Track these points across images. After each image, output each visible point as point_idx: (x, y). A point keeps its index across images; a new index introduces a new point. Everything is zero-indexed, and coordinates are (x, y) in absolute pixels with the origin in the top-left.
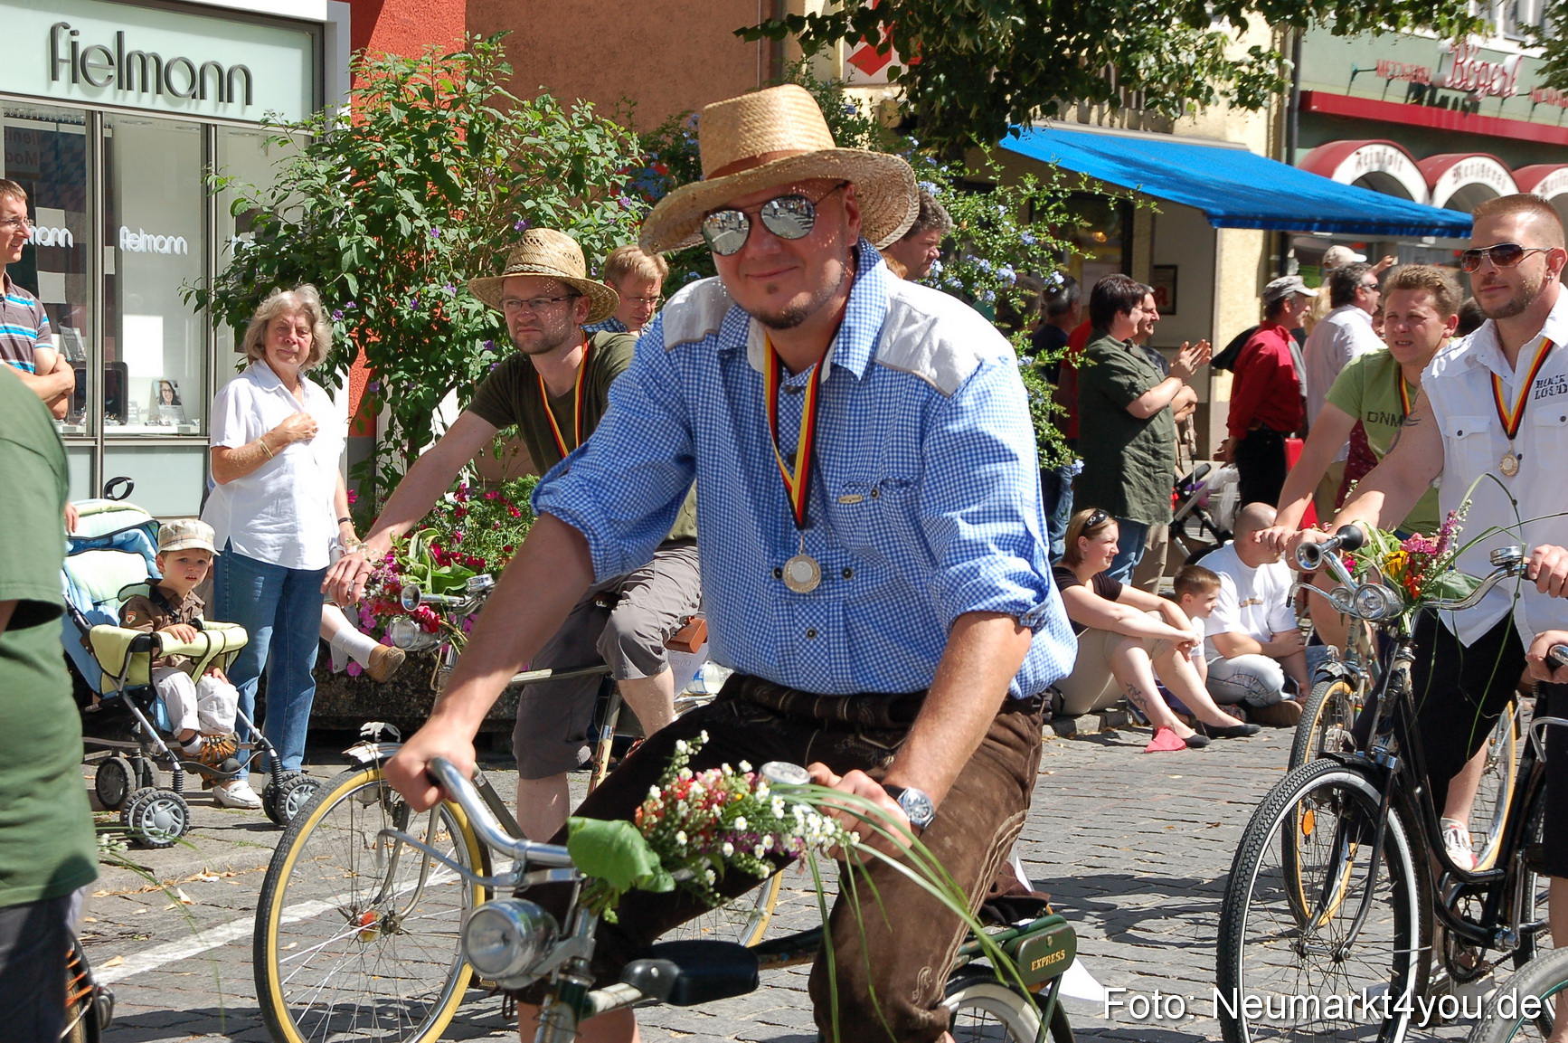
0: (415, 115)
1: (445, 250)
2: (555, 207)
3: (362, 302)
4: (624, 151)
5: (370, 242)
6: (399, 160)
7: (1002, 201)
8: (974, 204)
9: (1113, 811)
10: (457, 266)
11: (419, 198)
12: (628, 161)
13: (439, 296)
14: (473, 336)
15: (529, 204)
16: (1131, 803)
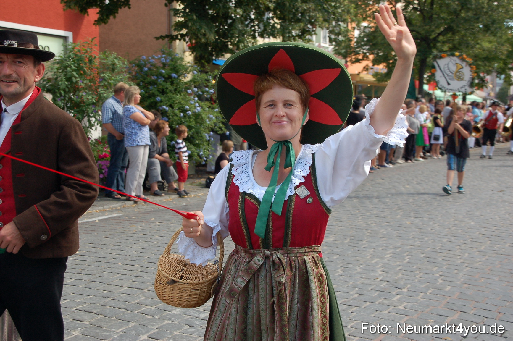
0: (76, 55)
1: (83, 85)
2: (108, 76)
3: (65, 96)
4: (124, 64)
5: (66, 83)
6: (72, 66)
7: (210, 75)
8: (204, 76)
10: (86, 89)
11: (77, 74)
12: (125, 66)
13: (82, 95)
14: (89, 105)
15: (102, 75)
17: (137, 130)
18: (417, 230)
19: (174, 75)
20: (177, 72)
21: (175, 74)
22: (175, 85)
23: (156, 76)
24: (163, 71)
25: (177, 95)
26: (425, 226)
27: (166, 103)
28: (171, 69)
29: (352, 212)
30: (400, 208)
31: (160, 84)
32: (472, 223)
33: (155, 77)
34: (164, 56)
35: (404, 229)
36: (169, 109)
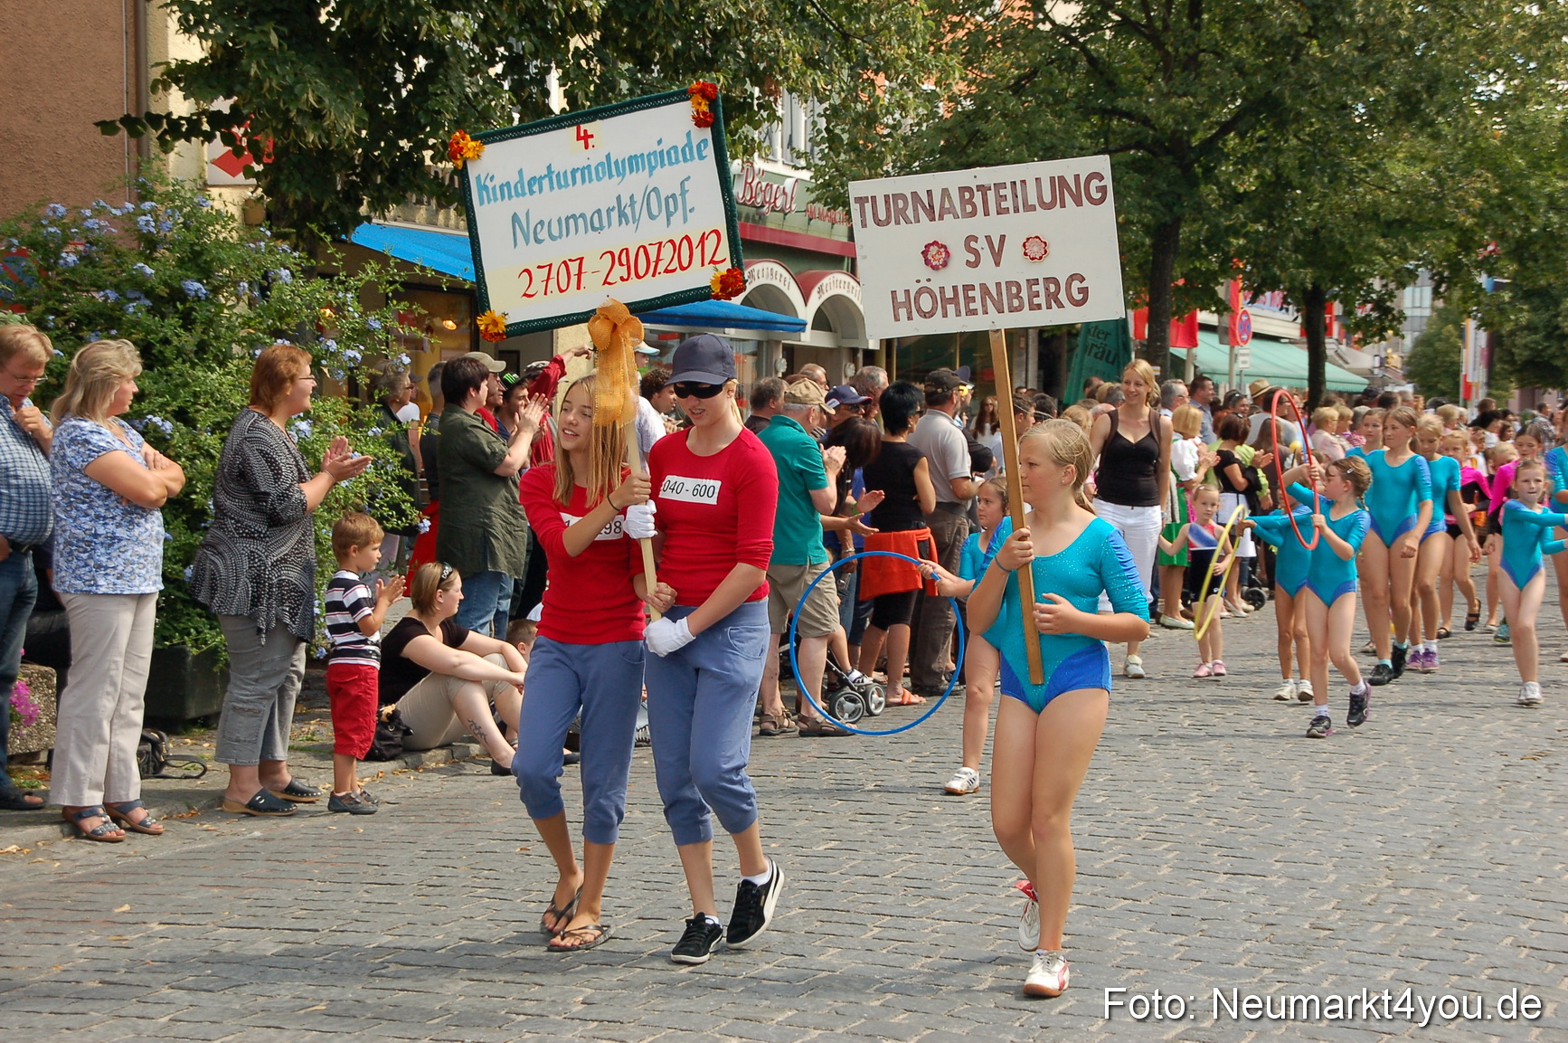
7: (347, 287)
8: (320, 290)
9: (454, 835)
16: (471, 827)
17: (119, 526)
18: (1256, 928)
19: (194, 286)
20: (205, 273)
21: (200, 281)
22: (199, 328)
23: (117, 287)
24: (149, 270)
25: (213, 371)
26: (1282, 910)
27: (162, 407)
28: (181, 263)
29: (973, 854)
30: (1159, 834)
31: (135, 324)
32: (1472, 898)
33: (112, 295)
34: (147, 205)
35: (1205, 927)
36: (176, 429)
